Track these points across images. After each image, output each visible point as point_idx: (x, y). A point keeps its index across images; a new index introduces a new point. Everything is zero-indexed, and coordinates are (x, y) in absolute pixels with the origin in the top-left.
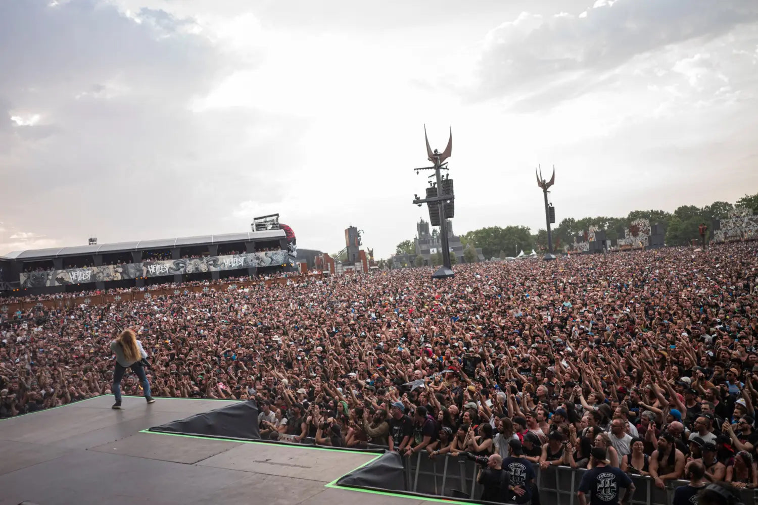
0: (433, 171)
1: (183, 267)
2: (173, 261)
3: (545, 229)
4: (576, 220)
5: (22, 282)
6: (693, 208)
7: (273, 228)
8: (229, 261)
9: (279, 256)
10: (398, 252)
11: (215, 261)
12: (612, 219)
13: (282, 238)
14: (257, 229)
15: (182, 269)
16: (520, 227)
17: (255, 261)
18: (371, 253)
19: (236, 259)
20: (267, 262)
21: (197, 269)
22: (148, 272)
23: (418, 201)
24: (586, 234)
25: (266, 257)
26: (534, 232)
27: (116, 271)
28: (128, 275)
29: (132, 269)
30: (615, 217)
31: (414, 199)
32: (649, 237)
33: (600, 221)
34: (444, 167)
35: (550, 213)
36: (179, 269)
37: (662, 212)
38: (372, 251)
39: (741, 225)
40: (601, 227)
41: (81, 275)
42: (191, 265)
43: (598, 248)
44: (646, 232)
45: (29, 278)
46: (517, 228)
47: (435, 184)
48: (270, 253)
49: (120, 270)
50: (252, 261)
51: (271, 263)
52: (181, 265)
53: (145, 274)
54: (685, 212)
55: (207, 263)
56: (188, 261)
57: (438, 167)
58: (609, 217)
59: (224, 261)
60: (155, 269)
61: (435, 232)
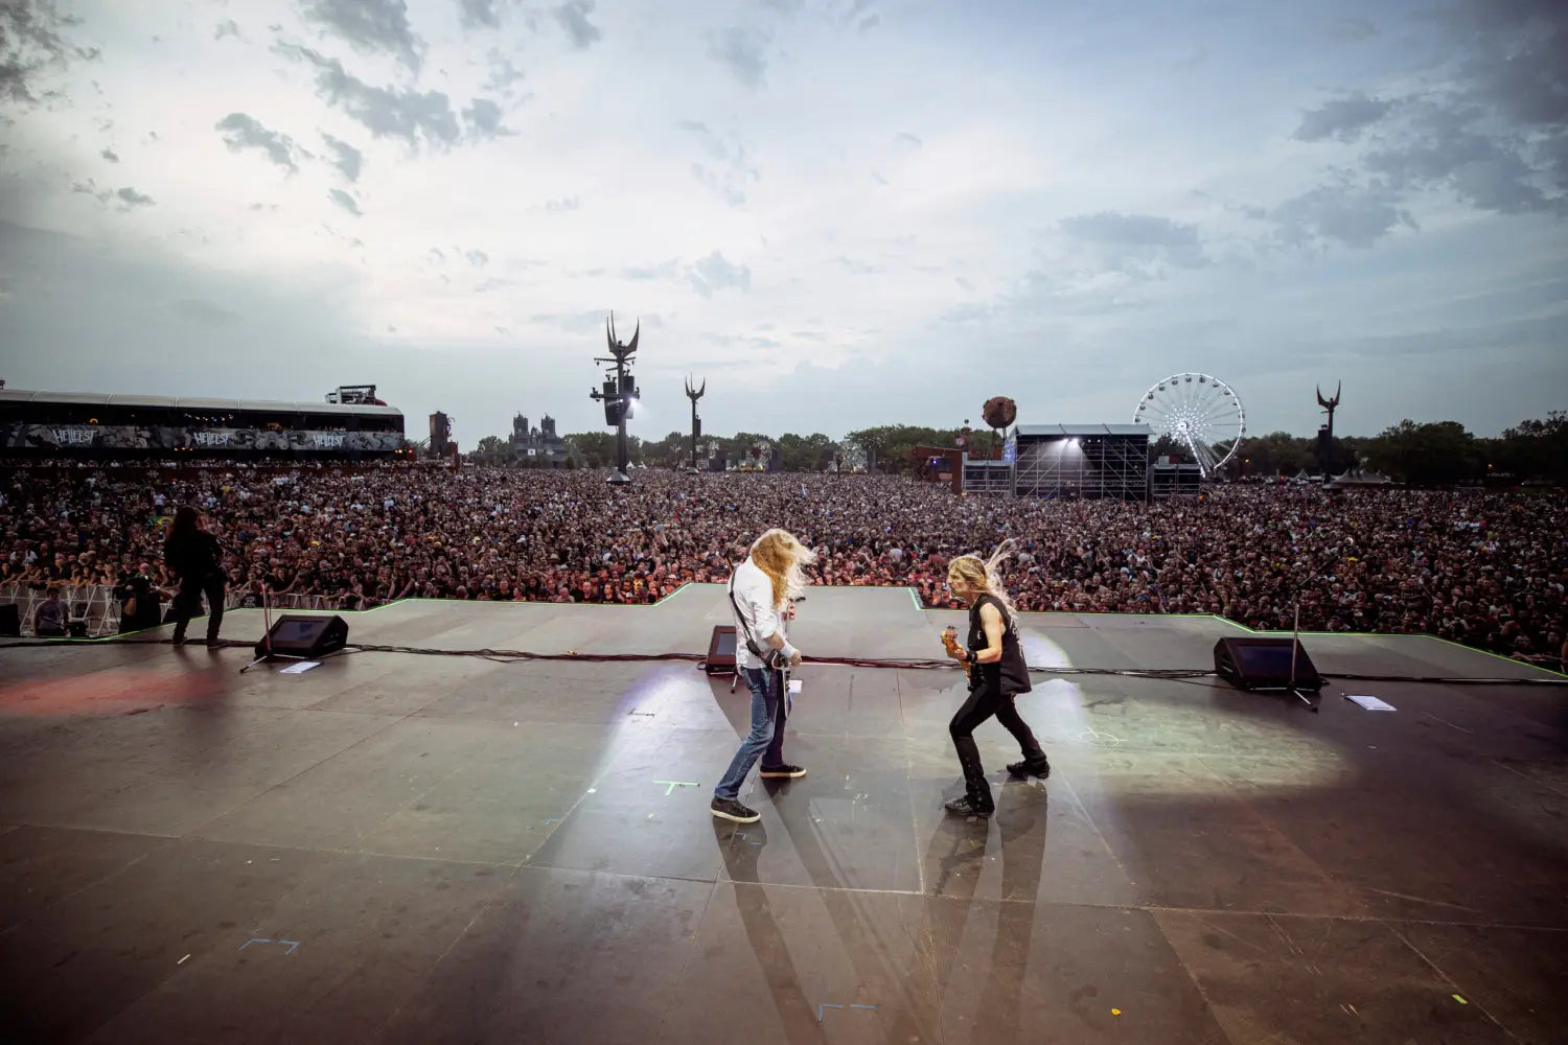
0: (615, 364)
1: (250, 440)
2: (235, 430)
4: (683, 435)
7: (366, 403)
8: (321, 439)
9: (390, 439)
11: (299, 437)
15: (248, 443)
17: (358, 442)
19: (331, 438)
20: (376, 446)
21: (272, 444)
22: (194, 441)
23: (595, 395)
24: (706, 450)
25: (372, 439)
27: (140, 436)
28: (160, 442)
29: (167, 435)
31: (592, 392)
32: (769, 461)
34: (630, 362)
36: (244, 442)
40: (720, 446)
41: (75, 435)
42: (262, 440)
43: (718, 465)
44: (767, 455)
47: (614, 379)
48: (380, 434)
49: (146, 434)
50: (353, 441)
51: (381, 447)
52: (247, 437)
53: (188, 443)
55: (288, 438)
56: (259, 433)
57: (621, 361)
59: (314, 438)
60: (206, 439)
61: (534, 429)
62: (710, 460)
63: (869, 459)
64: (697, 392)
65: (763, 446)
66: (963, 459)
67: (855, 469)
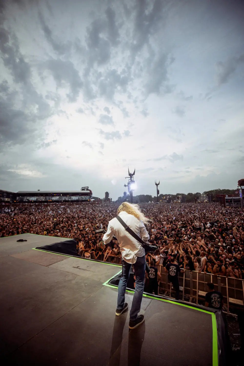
2: (59, 197)
3: (156, 196)
5: (17, 199)
6: (192, 194)
7: (87, 190)
8: (74, 198)
9: (87, 198)
10: (118, 199)
11: (70, 198)
12: (172, 195)
13: (89, 193)
14: (83, 190)
18: (111, 199)
19: (76, 198)
21: (65, 199)
22: (52, 199)
24: (166, 198)
25: (84, 198)
26: (153, 197)
28: (46, 199)
29: (48, 198)
30: (173, 194)
32: (182, 200)
33: (169, 195)
35: (158, 192)
37: (184, 194)
39: (204, 198)
40: (170, 197)
41: (33, 199)
42: (64, 198)
43: (169, 201)
45: (19, 198)
47: (130, 182)
49: (44, 198)
50: (80, 198)
52: (61, 198)
53: (51, 199)
54: (190, 194)
55: (68, 198)
60: (54, 199)
61: (128, 195)
62: (167, 200)
63: (209, 198)
66: (226, 197)
67: (205, 201)
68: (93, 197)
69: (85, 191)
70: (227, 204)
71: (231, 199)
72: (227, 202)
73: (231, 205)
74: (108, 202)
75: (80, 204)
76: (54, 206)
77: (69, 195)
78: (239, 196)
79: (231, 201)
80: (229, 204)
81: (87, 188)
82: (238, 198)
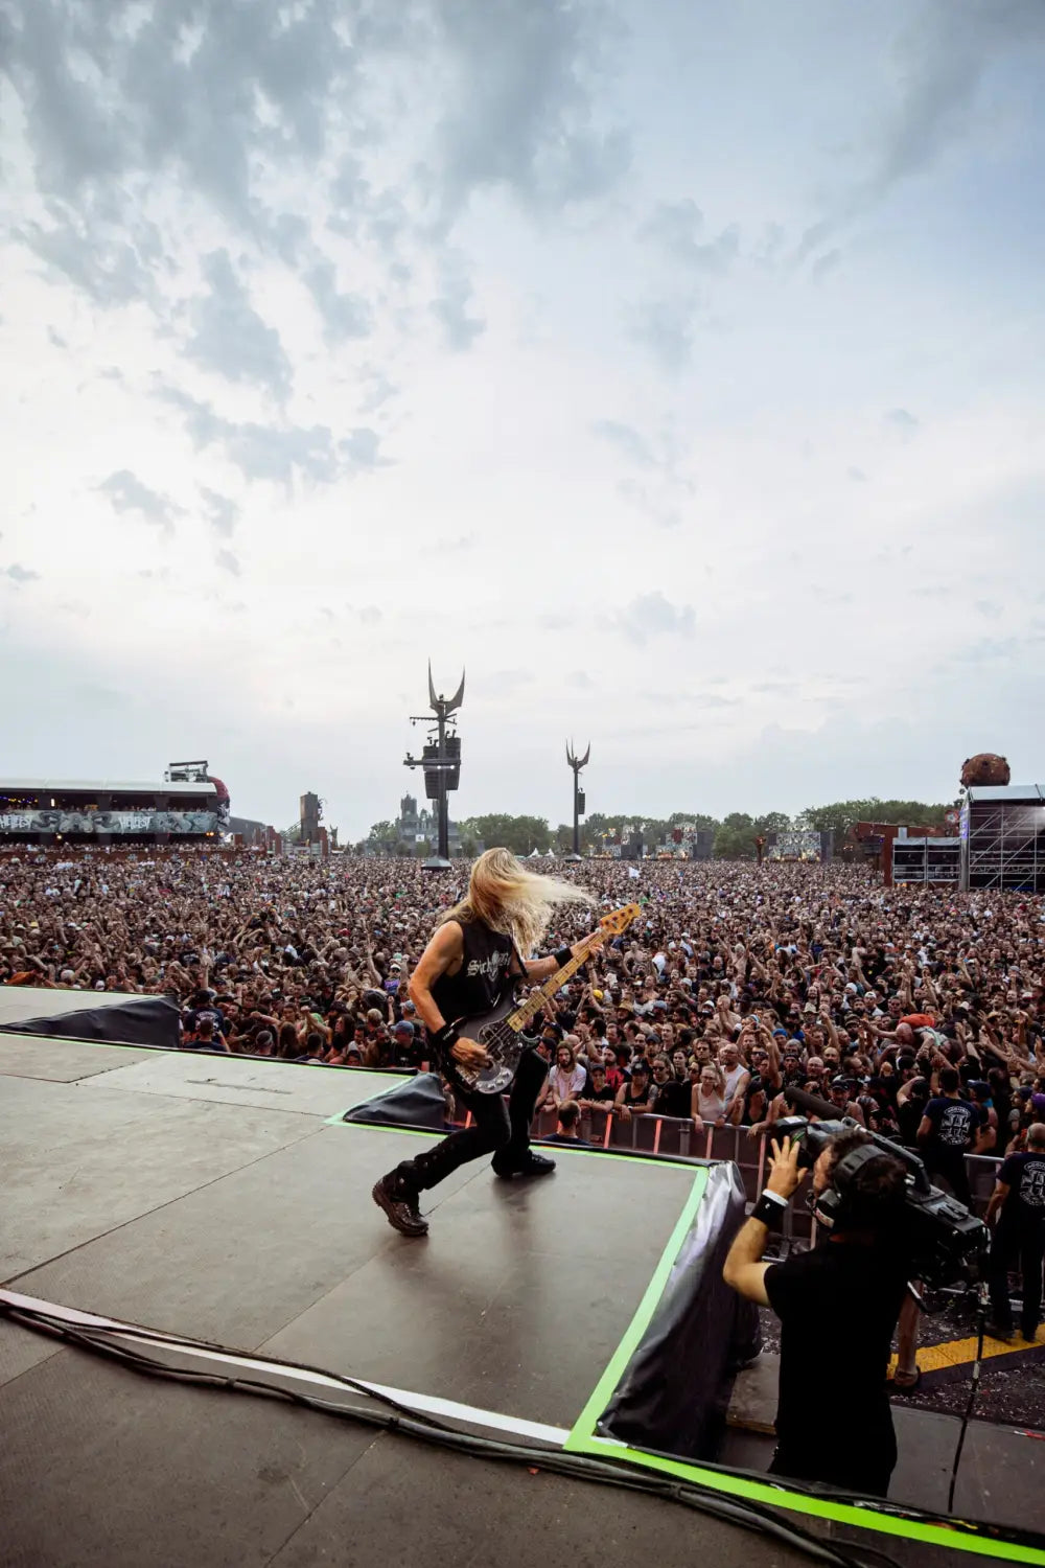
1: (53, 822)
2: (39, 812)
3: (571, 825)
6: (746, 817)
7: (197, 781)
8: (128, 821)
9: (203, 820)
10: (373, 835)
11: (105, 818)
12: (649, 820)
13: (211, 795)
14: (173, 780)
15: (52, 826)
16: (537, 818)
17: (167, 824)
18: (334, 833)
19: (138, 819)
20: (185, 828)
21: (75, 827)
23: (410, 762)
24: (619, 834)
25: (183, 820)
26: (553, 827)
30: (654, 818)
31: (405, 757)
32: (694, 846)
33: (636, 821)
34: (451, 720)
35: (580, 802)
36: (48, 825)
37: (710, 818)
38: (336, 830)
39: (800, 842)
40: (637, 828)
42: (67, 822)
43: (632, 853)
44: (691, 839)
46: (532, 819)
47: (436, 741)
48: (191, 814)
50: (162, 823)
51: (191, 829)
52: (51, 819)
54: (737, 821)
55: (93, 819)
56: (63, 815)
57: (440, 719)
58: (646, 818)
59: (120, 819)
60: (10, 821)
61: (424, 812)
62: (624, 847)
63: (824, 843)
64: (580, 758)
65: (688, 828)
66: (897, 836)
67: (804, 856)
68: (233, 820)
69: (190, 786)
70: (896, 869)
71: (921, 847)
72: (901, 859)
73: (914, 877)
74: (316, 848)
75: (166, 856)
76: (15, 860)
77: (96, 806)
78: (957, 835)
79: (918, 858)
80: (908, 869)
81: (200, 767)
82: (951, 841)
